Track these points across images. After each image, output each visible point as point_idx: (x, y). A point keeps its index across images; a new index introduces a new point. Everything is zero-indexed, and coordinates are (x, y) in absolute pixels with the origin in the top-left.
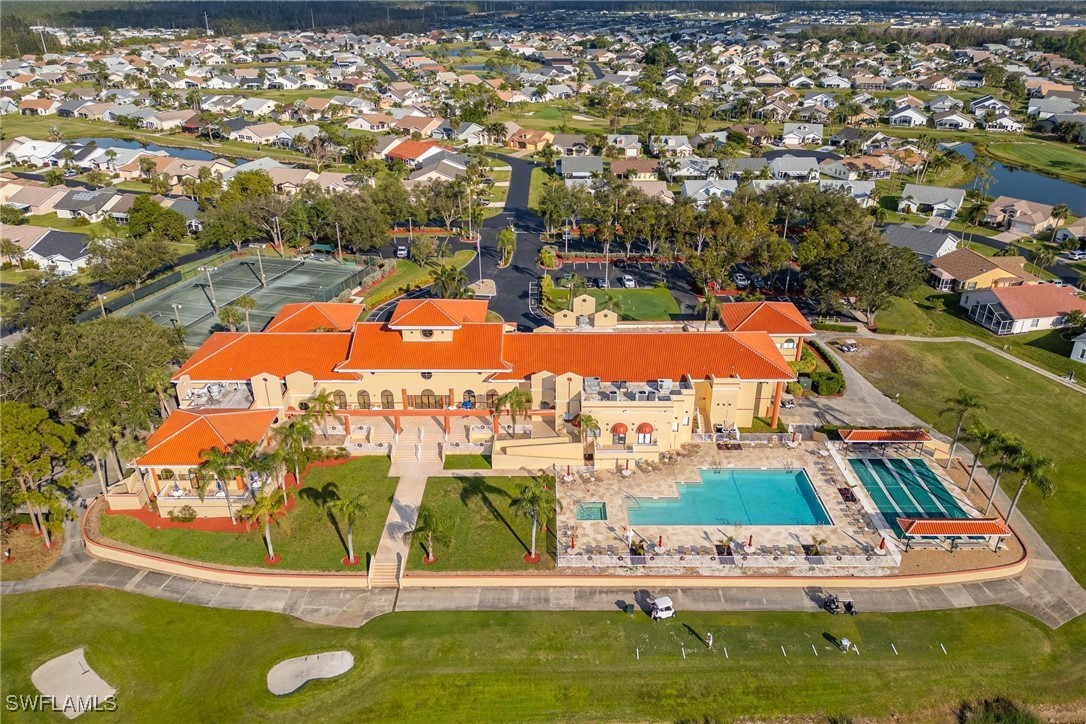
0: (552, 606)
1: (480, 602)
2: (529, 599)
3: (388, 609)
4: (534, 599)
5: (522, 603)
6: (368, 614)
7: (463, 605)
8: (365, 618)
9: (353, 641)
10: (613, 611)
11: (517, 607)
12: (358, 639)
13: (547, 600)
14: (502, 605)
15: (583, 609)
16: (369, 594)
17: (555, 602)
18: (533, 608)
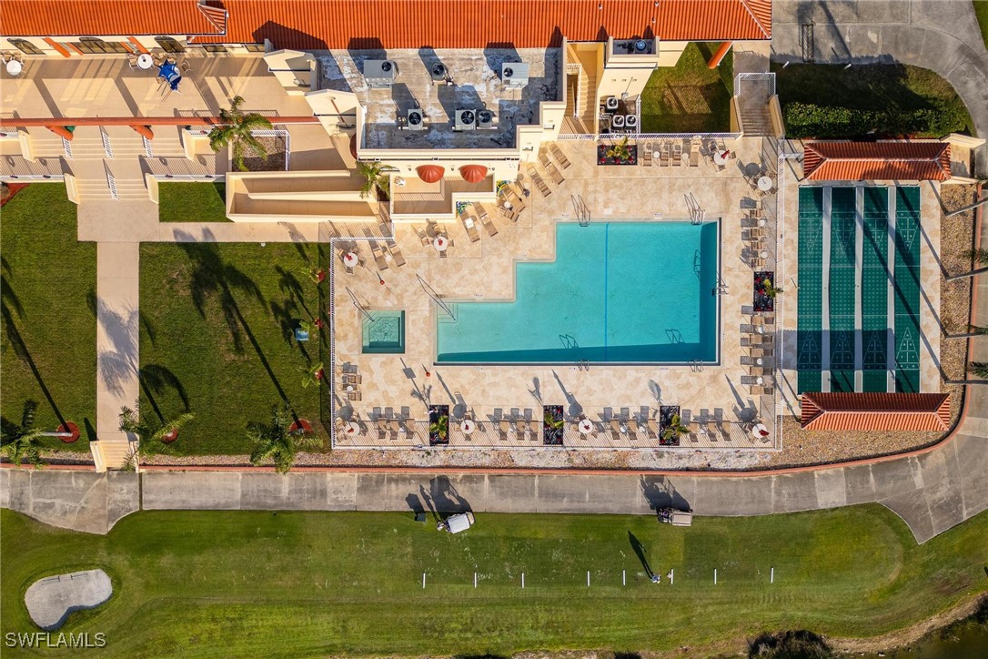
0: (329, 504)
1: (243, 495)
2: (301, 491)
3: (135, 507)
4: (308, 491)
5: (294, 497)
6: (112, 514)
7: (223, 501)
8: (110, 520)
9: (103, 555)
10: (401, 513)
11: (287, 505)
12: (109, 554)
13: (323, 493)
14: (270, 501)
15: (366, 508)
16: (105, 479)
17: (333, 496)
18: (307, 507)
